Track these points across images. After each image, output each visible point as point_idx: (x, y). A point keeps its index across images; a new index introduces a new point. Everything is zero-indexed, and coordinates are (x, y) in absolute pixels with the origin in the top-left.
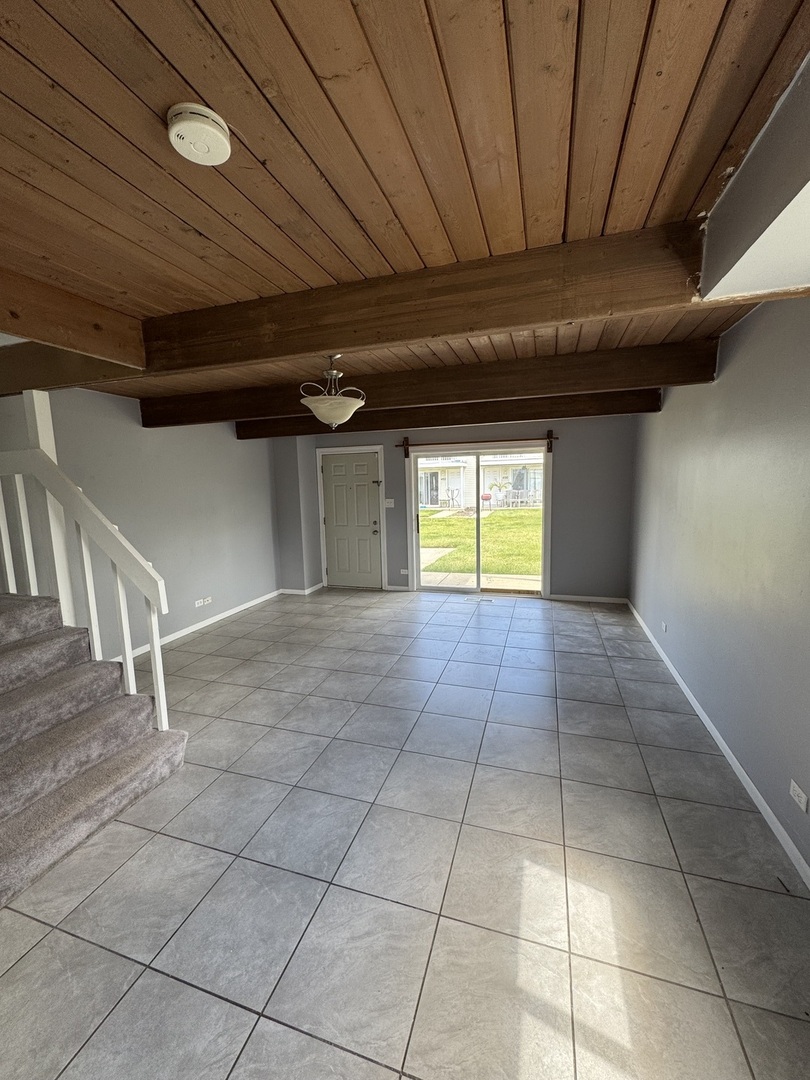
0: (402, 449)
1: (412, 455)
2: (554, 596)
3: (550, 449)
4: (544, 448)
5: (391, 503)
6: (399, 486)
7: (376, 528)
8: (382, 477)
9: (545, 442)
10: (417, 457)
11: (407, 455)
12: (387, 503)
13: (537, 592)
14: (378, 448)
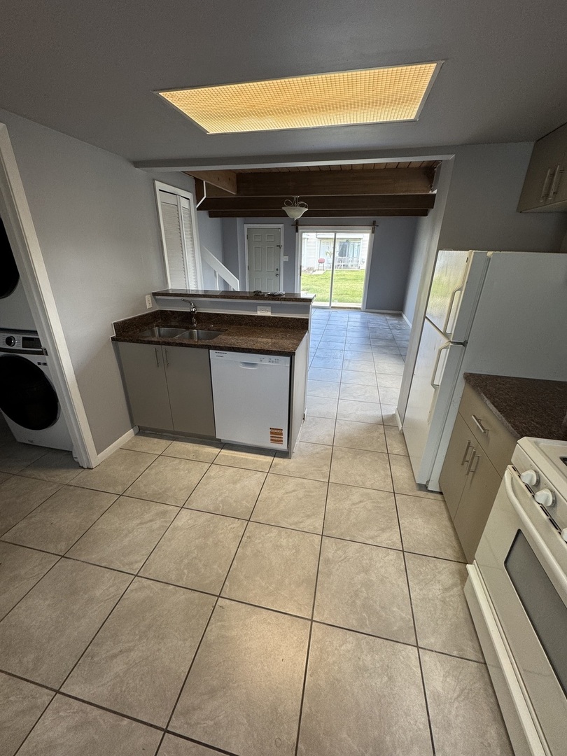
0: (294, 227)
1: (300, 231)
2: (367, 310)
3: (373, 232)
4: (370, 231)
5: (286, 259)
6: (292, 249)
7: (278, 272)
8: (282, 243)
9: (371, 227)
10: (302, 233)
11: (297, 231)
12: (284, 259)
13: (359, 308)
14: (281, 226)
